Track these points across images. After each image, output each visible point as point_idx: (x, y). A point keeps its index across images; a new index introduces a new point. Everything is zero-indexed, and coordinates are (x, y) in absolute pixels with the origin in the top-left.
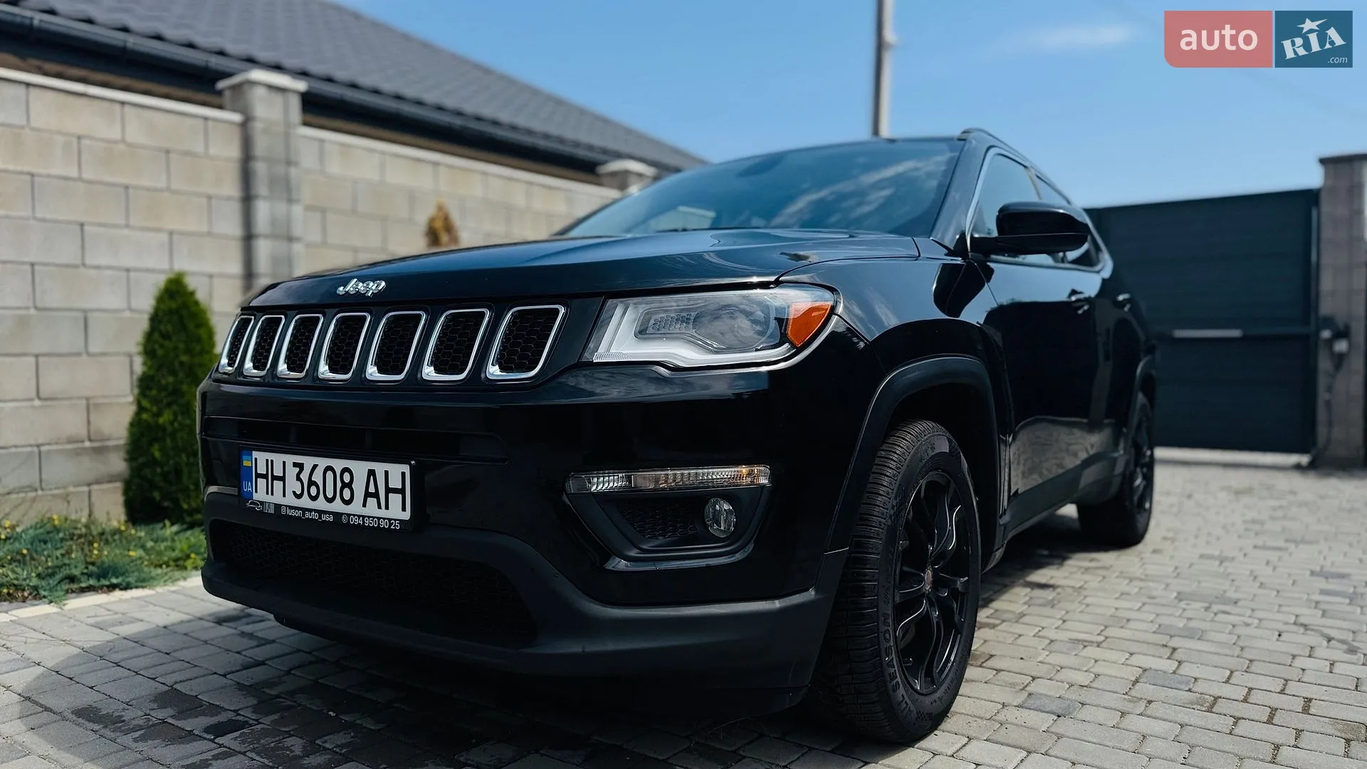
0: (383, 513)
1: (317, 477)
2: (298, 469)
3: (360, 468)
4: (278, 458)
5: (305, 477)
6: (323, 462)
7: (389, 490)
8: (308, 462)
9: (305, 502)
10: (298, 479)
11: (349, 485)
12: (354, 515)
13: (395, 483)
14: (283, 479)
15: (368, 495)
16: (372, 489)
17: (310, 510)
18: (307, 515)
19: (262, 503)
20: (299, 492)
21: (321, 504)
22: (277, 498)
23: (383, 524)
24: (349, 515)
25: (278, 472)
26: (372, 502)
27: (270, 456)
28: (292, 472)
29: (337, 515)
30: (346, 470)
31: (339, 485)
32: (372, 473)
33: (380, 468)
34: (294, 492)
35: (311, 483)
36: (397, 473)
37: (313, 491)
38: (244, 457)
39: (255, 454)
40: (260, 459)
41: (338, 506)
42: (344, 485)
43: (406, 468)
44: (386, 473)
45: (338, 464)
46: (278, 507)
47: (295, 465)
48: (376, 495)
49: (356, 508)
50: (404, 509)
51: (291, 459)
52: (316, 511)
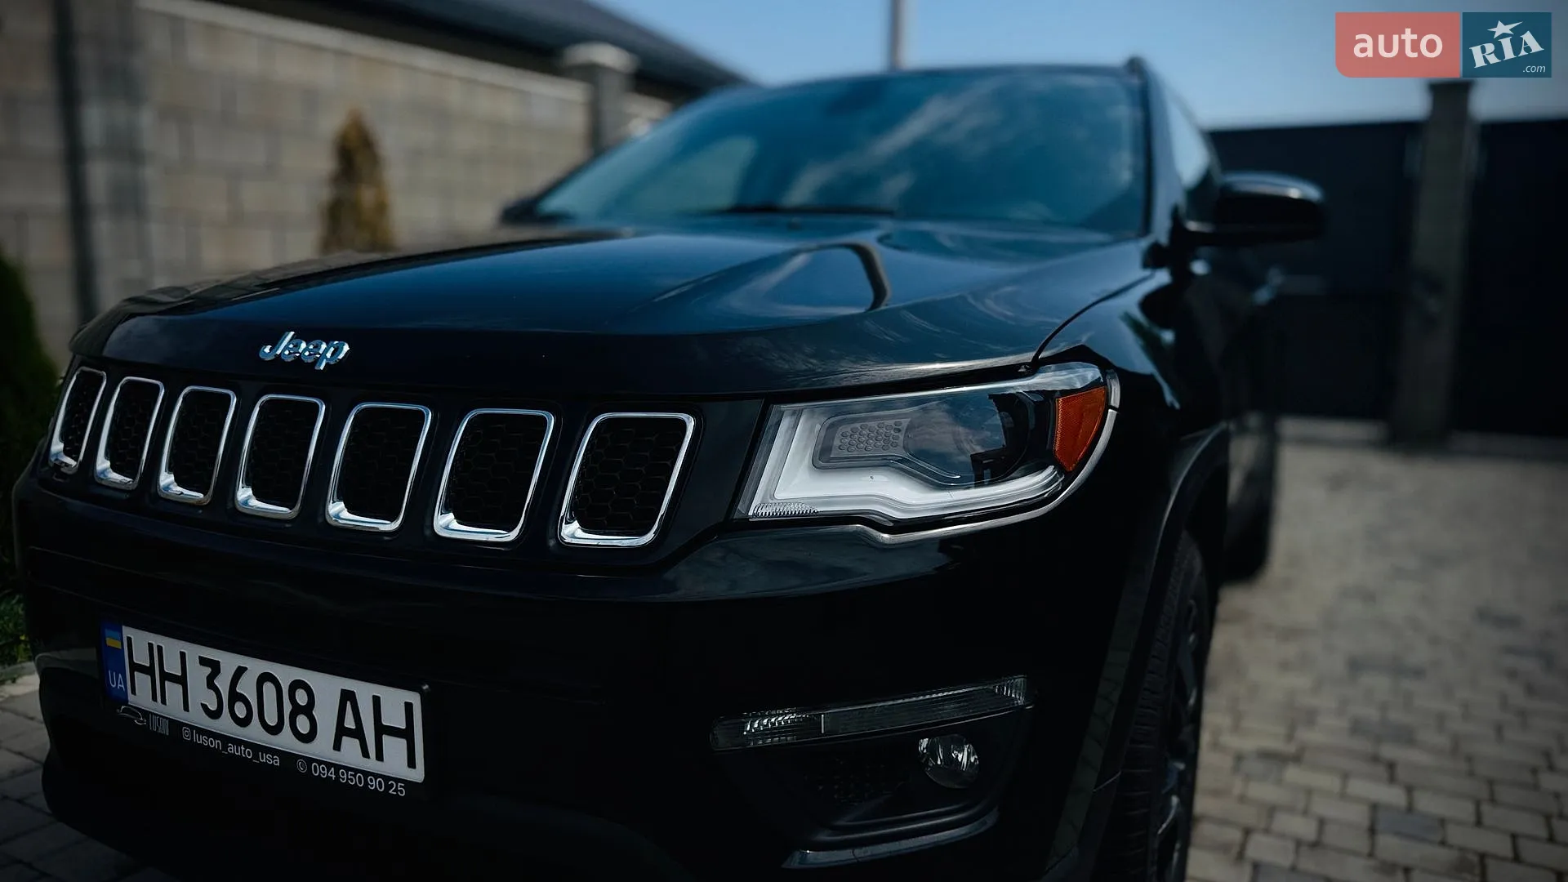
0: (371, 765)
1: (247, 687)
2: (208, 670)
3: (327, 688)
4: (172, 649)
5: (223, 683)
6: (256, 667)
7: (381, 730)
8: (229, 661)
9: (225, 725)
10: (211, 684)
11: (308, 710)
12: (320, 762)
13: (394, 717)
14: (182, 680)
15: (341, 731)
16: (350, 723)
17: (238, 742)
18: (232, 749)
19: (146, 714)
20: (213, 707)
21: (254, 733)
22: (172, 708)
23: (374, 784)
24: (310, 761)
25: (172, 667)
26: (350, 745)
27: (157, 640)
28: (197, 675)
29: (288, 758)
30: (297, 685)
31: (288, 708)
32: (347, 697)
33: (365, 692)
34: (204, 707)
35: (235, 697)
36: (396, 703)
37: (240, 711)
38: (108, 632)
39: (127, 632)
40: (139, 642)
41: (286, 741)
42: (297, 710)
43: (415, 698)
44: (376, 701)
45: (286, 674)
46: (176, 725)
47: (204, 661)
48: (358, 733)
49: (321, 748)
50: (412, 763)
51: (194, 652)
52: (247, 744)
